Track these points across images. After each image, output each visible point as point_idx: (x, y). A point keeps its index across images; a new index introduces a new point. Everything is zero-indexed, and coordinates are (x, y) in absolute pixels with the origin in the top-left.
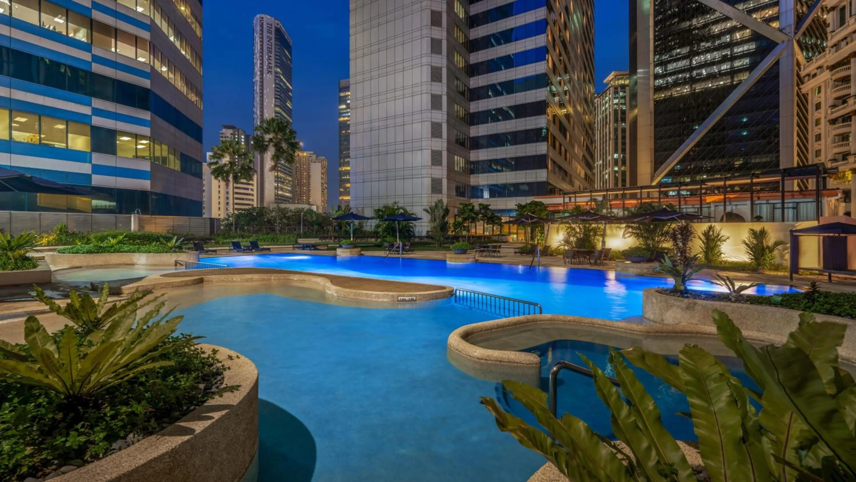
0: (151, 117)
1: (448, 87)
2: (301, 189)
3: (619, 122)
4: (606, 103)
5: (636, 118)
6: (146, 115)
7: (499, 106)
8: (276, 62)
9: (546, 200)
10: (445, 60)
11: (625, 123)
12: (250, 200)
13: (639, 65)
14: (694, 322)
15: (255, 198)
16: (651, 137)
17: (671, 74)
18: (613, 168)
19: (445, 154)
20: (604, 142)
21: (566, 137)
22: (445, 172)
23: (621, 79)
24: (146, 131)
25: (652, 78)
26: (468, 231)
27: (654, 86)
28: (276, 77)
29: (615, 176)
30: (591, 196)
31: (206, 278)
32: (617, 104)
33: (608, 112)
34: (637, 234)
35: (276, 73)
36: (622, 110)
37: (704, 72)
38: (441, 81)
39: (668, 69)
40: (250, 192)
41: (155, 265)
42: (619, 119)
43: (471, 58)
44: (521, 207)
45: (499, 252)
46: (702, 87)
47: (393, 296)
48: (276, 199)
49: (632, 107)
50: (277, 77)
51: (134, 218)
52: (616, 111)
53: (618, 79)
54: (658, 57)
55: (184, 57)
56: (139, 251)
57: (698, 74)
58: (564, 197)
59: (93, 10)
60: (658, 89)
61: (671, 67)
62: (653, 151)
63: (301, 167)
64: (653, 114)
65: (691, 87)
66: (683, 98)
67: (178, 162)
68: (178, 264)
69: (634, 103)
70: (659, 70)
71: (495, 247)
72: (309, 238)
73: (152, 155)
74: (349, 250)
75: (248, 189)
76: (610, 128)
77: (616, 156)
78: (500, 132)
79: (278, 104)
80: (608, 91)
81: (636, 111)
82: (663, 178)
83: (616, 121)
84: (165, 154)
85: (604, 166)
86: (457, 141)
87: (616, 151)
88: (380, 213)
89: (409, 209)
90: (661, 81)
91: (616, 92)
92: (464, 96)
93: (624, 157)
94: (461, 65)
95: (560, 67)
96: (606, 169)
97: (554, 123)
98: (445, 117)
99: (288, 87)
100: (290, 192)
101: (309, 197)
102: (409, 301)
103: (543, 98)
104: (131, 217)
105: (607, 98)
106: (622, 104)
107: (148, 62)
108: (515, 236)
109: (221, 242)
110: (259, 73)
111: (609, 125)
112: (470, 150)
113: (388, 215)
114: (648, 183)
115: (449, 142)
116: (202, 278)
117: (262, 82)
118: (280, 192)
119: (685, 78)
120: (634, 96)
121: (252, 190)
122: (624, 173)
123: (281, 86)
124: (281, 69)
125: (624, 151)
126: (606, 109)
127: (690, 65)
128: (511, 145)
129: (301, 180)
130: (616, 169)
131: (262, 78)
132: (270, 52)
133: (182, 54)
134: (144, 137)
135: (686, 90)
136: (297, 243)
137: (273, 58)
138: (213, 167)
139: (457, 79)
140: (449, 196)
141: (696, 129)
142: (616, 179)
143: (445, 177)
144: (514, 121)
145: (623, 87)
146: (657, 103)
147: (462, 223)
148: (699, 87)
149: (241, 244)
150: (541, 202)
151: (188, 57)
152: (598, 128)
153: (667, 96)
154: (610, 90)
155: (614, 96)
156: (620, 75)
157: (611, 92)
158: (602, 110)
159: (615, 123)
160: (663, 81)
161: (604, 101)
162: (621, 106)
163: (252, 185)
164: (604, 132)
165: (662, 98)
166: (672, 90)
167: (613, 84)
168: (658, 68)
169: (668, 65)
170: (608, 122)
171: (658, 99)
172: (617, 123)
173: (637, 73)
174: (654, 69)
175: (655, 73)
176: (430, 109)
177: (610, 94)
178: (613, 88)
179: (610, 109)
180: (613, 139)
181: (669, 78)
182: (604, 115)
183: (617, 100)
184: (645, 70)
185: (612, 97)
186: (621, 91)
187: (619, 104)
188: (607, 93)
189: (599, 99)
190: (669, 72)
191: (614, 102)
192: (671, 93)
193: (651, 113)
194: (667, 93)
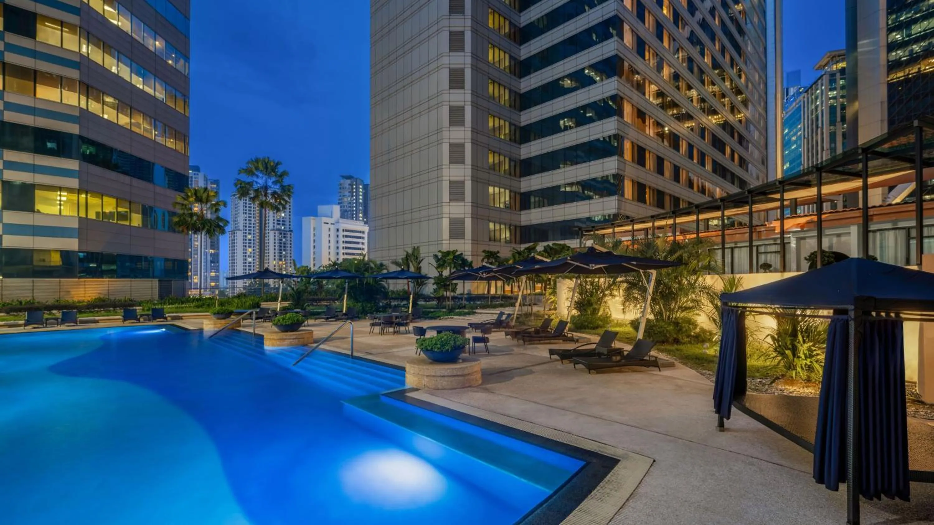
0: (80, 166)
1: (474, 93)
3: (838, 124)
4: (817, 98)
5: (857, 113)
6: (73, 165)
10: (470, 58)
13: (859, 36)
17: (917, 40)
19: (468, 185)
20: (813, 154)
22: (468, 210)
24: (74, 183)
25: (884, 51)
27: (888, 61)
32: (834, 98)
33: (819, 111)
36: (840, 105)
38: (462, 87)
39: (914, 32)
40: (360, 246)
42: (838, 119)
43: (521, 52)
49: (853, 99)
52: (832, 109)
53: (837, 62)
54: (894, 16)
55: (152, 97)
59: (6, 53)
60: (894, 66)
61: (917, 29)
67: (137, 216)
69: (854, 94)
70: (897, 36)
75: (358, 243)
76: (822, 134)
80: (820, 81)
81: (857, 105)
83: (833, 122)
84: (110, 208)
90: (900, 53)
91: (833, 81)
94: (503, 63)
98: (469, 134)
105: (818, 91)
106: (842, 97)
107: (76, 104)
111: (822, 128)
112: (520, 177)
115: (477, 168)
121: (363, 244)
126: (817, 107)
139: (494, 82)
140: (475, 241)
143: (470, 216)
146: (894, 87)
151: (159, 95)
152: (804, 136)
153: (912, 74)
154: (822, 80)
155: (830, 87)
156: (839, 56)
157: (824, 81)
158: (810, 109)
159: (830, 126)
160: (904, 51)
161: (813, 97)
162: (841, 100)
163: (363, 238)
164: (814, 139)
165: (903, 78)
166: (920, 64)
167: (829, 70)
168: (894, 34)
169: (913, 27)
170: (820, 125)
171: (895, 80)
172: (835, 125)
173: (858, 47)
174: (888, 35)
175: (889, 42)
176: (448, 126)
177: (822, 85)
178: (828, 76)
179: (822, 106)
180: (828, 150)
181: (914, 47)
182: (814, 116)
183: (835, 92)
184: (871, 40)
185: (825, 88)
186: (841, 79)
187: (838, 97)
188: (817, 85)
189: (806, 94)
190: (914, 36)
191: (831, 96)
192: (919, 69)
193: (882, 103)
194: (910, 69)
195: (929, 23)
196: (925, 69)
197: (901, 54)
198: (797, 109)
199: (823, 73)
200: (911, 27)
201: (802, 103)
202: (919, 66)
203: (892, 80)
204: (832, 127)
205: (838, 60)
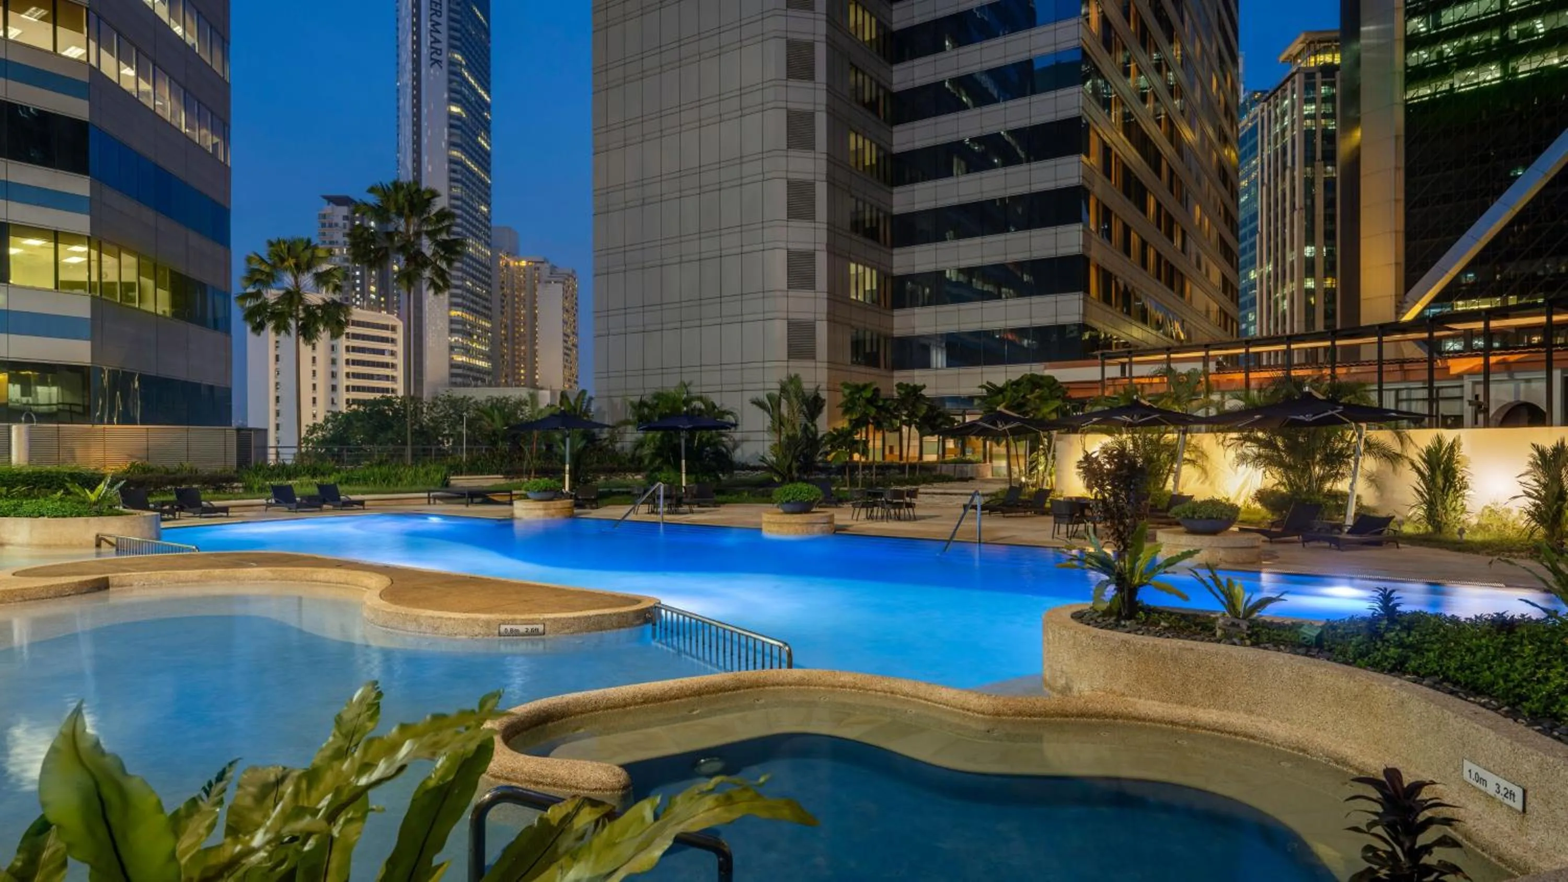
0: (92, 189)
1: (830, 89)
2: (514, 350)
3: (1319, 165)
4: (1284, 114)
5: (1358, 149)
6: (79, 185)
7: (989, 130)
8: (451, 37)
9: (1065, 374)
10: (824, 24)
11: (1334, 165)
12: (387, 378)
13: (1363, 16)
14: (1115, 688)
15: (399, 373)
16: (1396, 201)
17: (1450, 36)
18: (1301, 282)
19: (822, 260)
20: (1277, 215)
21: (1144, 210)
22: (822, 306)
23: (1325, 51)
24: (81, 223)
25: (1400, 49)
26: (865, 453)
27: (1406, 67)
28: (451, 73)
29: (1308, 303)
30: (1169, 360)
31: (114, 578)
32: (1311, 117)
33: (1288, 139)
34: (1267, 457)
35: (452, 63)
36: (1325, 131)
37: (1540, 26)
38: (811, 77)
39: (1444, 21)
40: (387, 359)
41: (48, 546)
42: (1319, 155)
43: (895, 15)
44: (994, 391)
45: (910, 505)
46: (1534, 66)
47: (488, 623)
48: (452, 375)
49: (1351, 123)
50: (455, 73)
51: (19, 435)
52: (1309, 135)
53: (1316, 53)
55: (181, 41)
56: (15, 512)
57: (1522, 34)
58: (1103, 365)
60: (1416, 75)
61: (1448, 17)
62: (1401, 237)
63: (513, 296)
64: (1402, 140)
65: (1504, 68)
66: (1483, 94)
67: (164, 295)
68: (103, 543)
69: (1352, 113)
70: (1419, 25)
71: (899, 494)
72: (482, 473)
73: (94, 278)
74: (541, 505)
75: (382, 352)
76: (1293, 179)
77: (1309, 251)
78: (988, 196)
79: (457, 140)
80: (1289, 84)
81: (1358, 134)
82: (1428, 307)
83: (1309, 160)
84: (130, 275)
85: (1279, 277)
86: (857, 226)
87: (1310, 240)
88: (646, 410)
89: (716, 399)
90: (1424, 54)
91: (1310, 86)
92: (878, 115)
93: (1331, 253)
94: (869, 33)
95: (1127, 30)
96: (1284, 285)
97: (1107, 172)
98: (822, 166)
99: (480, 97)
100: (487, 357)
101: (532, 370)
102: (527, 633)
103: (1074, 113)
104: (9, 430)
105: (1286, 102)
106: (1325, 116)
107: (85, 59)
108: (1004, 463)
109: (256, 487)
110: (409, 66)
111: (1293, 170)
112: (893, 246)
113: (662, 417)
114: (1389, 318)
115: (832, 228)
116: (107, 579)
117: (417, 88)
118: (459, 359)
119: (1488, 43)
120: (1352, 96)
121: (393, 353)
122: (1330, 294)
123: (464, 96)
124: (463, 54)
125: (1329, 236)
126: (1284, 130)
127: (1502, 9)
128: (1018, 229)
129: (514, 326)
130: (1310, 284)
131: (417, 79)
132: (437, 13)
133: (175, 34)
134: (74, 238)
135: (1492, 74)
136: (446, 484)
137: (443, 28)
138: (250, 303)
139: (857, 70)
140: (832, 364)
141: (1517, 177)
142: (1309, 310)
143: (824, 316)
144: (1025, 167)
145: (1328, 70)
146: (1414, 112)
147: (850, 433)
148: (1525, 67)
149: (297, 491)
150: (1052, 378)
151: (191, 40)
152: (1262, 179)
153: (1440, 92)
154: (1294, 82)
155: (1305, 96)
156: (1320, 42)
157: (1296, 85)
158: (1273, 134)
159: (1306, 166)
160: (1430, 53)
161: (1278, 111)
162: (1323, 121)
163: (393, 341)
164: (1279, 190)
165: (1427, 98)
166: (1452, 77)
167: (1303, 65)
168: (1415, 21)
169: (1443, 13)
170: (1289, 164)
171: (1416, 101)
172: (1313, 167)
173: (1362, 36)
174: (1406, 22)
175: (1409, 33)
176: (785, 147)
177: (1293, 92)
178: (1303, 76)
179: (1293, 130)
180: (1301, 209)
181: (1445, 46)
182: (1278, 146)
183: (1313, 107)
184: (1381, 27)
185: (1299, 98)
186: (1324, 84)
187: (1319, 116)
188: (1285, 90)
189: (1266, 105)
190: (1444, 29)
191: (1306, 113)
192: (1452, 85)
193: (1397, 137)
194: (1439, 83)
195: (1466, 10)
196: (1460, 88)
197: (1425, 56)
198: (1250, 130)
199: (1294, 69)
200: (1440, 13)
201: (1259, 119)
202: (1450, 81)
203: (1412, 99)
204: (1309, 169)
205: (1318, 48)
